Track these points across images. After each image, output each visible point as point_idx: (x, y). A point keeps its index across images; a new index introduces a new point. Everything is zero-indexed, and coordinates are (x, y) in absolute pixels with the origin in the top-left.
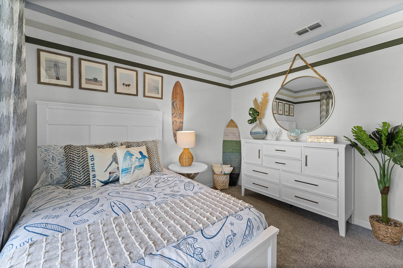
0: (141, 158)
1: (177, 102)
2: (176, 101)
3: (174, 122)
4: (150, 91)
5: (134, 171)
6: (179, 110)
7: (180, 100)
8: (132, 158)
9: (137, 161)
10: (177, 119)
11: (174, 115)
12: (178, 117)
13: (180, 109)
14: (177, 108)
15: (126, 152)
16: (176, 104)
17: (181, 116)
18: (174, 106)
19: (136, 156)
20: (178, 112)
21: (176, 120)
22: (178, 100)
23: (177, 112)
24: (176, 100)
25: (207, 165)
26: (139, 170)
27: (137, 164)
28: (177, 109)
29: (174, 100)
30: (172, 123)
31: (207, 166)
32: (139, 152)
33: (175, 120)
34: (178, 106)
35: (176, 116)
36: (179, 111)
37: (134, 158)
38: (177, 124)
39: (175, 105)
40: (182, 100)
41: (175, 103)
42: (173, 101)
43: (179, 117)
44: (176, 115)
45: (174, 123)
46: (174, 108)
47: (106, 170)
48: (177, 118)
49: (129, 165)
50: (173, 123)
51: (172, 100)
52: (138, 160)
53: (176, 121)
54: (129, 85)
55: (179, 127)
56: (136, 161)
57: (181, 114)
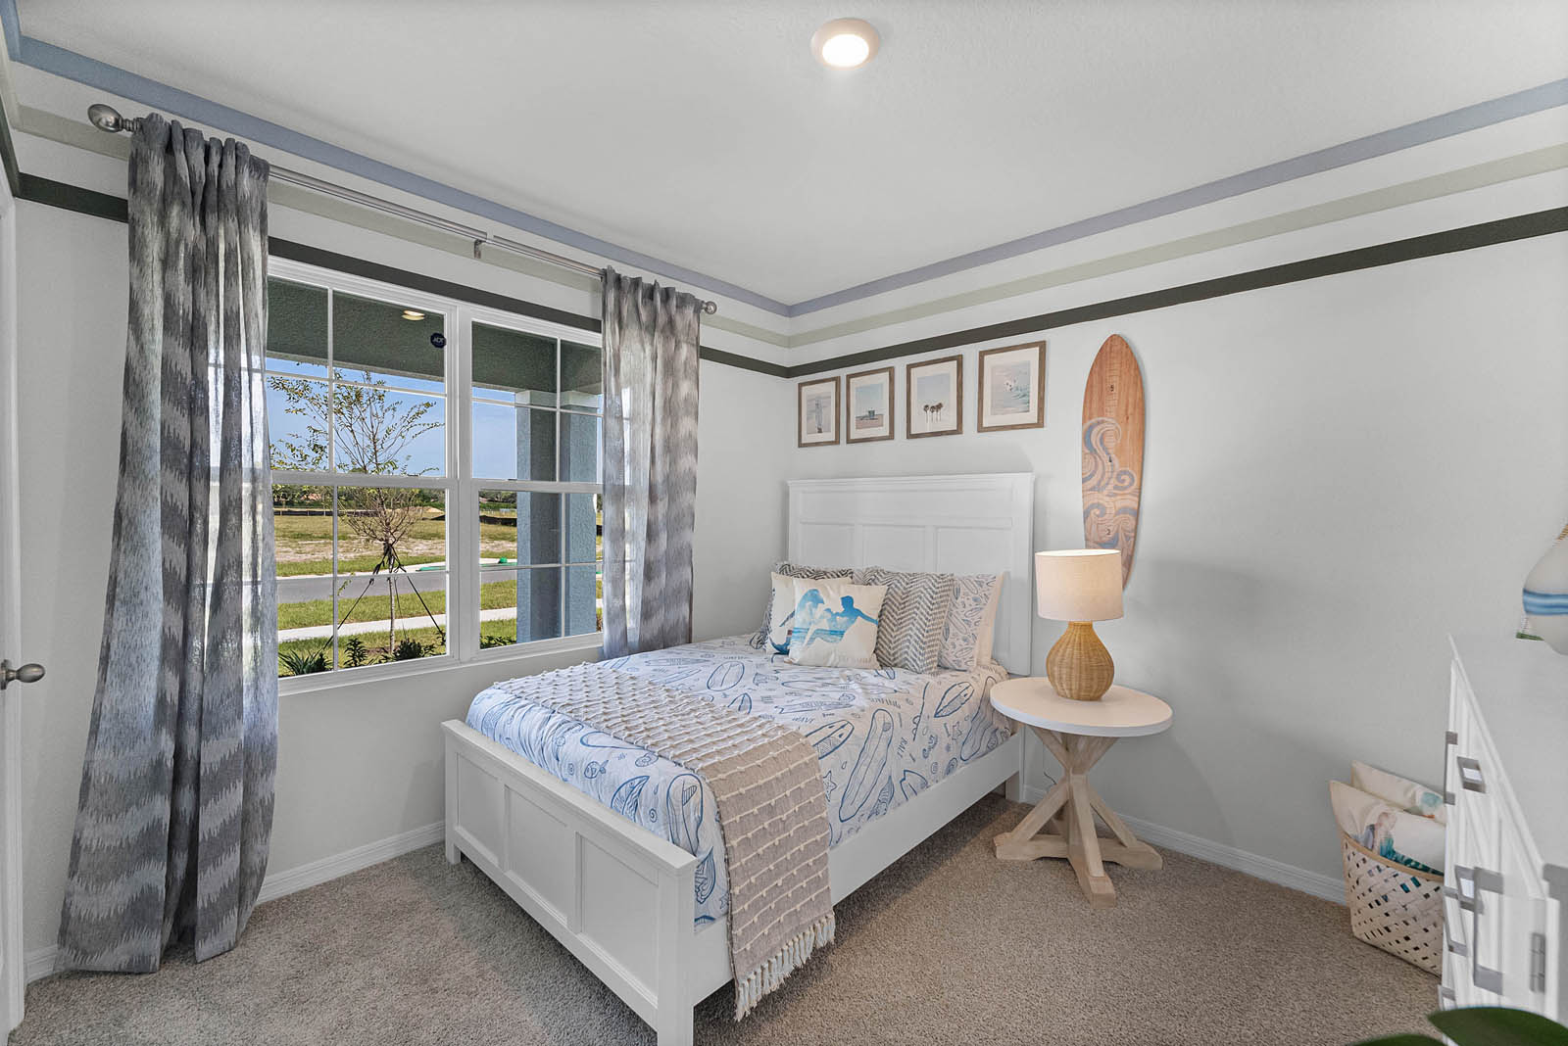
0: (841, 615)
1: (1106, 425)
2: (1103, 422)
3: (1092, 512)
4: (1000, 407)
5: (812, 639)
6: (1113, 456)
7: (1122, 412)
8: (816, 607)
9: (825, 620)
10: (1107, 499)
11: (1093, 482)
12: (1110, 487)
13: (1120, 451)
14: (1105, 449)
15: (810, 591)
16: (1103, 434)
17: (1126, 484)
18: (1094, 443)
19: (828, 604)
20: (1113, 466)
21: (1101, 502)
22: (1113, 414)
23: (1108, 468)
24: (1100, 419)
25: (1170, 705)
26: (828, 641)
27: (825, 625)
28: (1108, 454)
29: (1093, 421)
30: (1084, 513)
31: (1169, 713)
32: (842, 598)
33: (1096, 501)
34: (1111, 443)
35: (1103, 483)
36: (1116, 461)
37: (821, 609)
38: (1106, 517)
39: (1095, 439)
40: (1130, 411)
41: (1095, 431)
42: (1088, 423)
43: (1116, 487)
44: (1100, 482)
45: (1092, 515)
46: (1093, 451)
47: (784, 624)
48: (1105, 492)
49: (804, 621)
50: (1086, 514)
51: (1084, 422)
52: (829, 615)
53: (1098, 506)
54: (939, 406)
55: (1117, 532)
56: (822, 617)
57: (1125, 472)
